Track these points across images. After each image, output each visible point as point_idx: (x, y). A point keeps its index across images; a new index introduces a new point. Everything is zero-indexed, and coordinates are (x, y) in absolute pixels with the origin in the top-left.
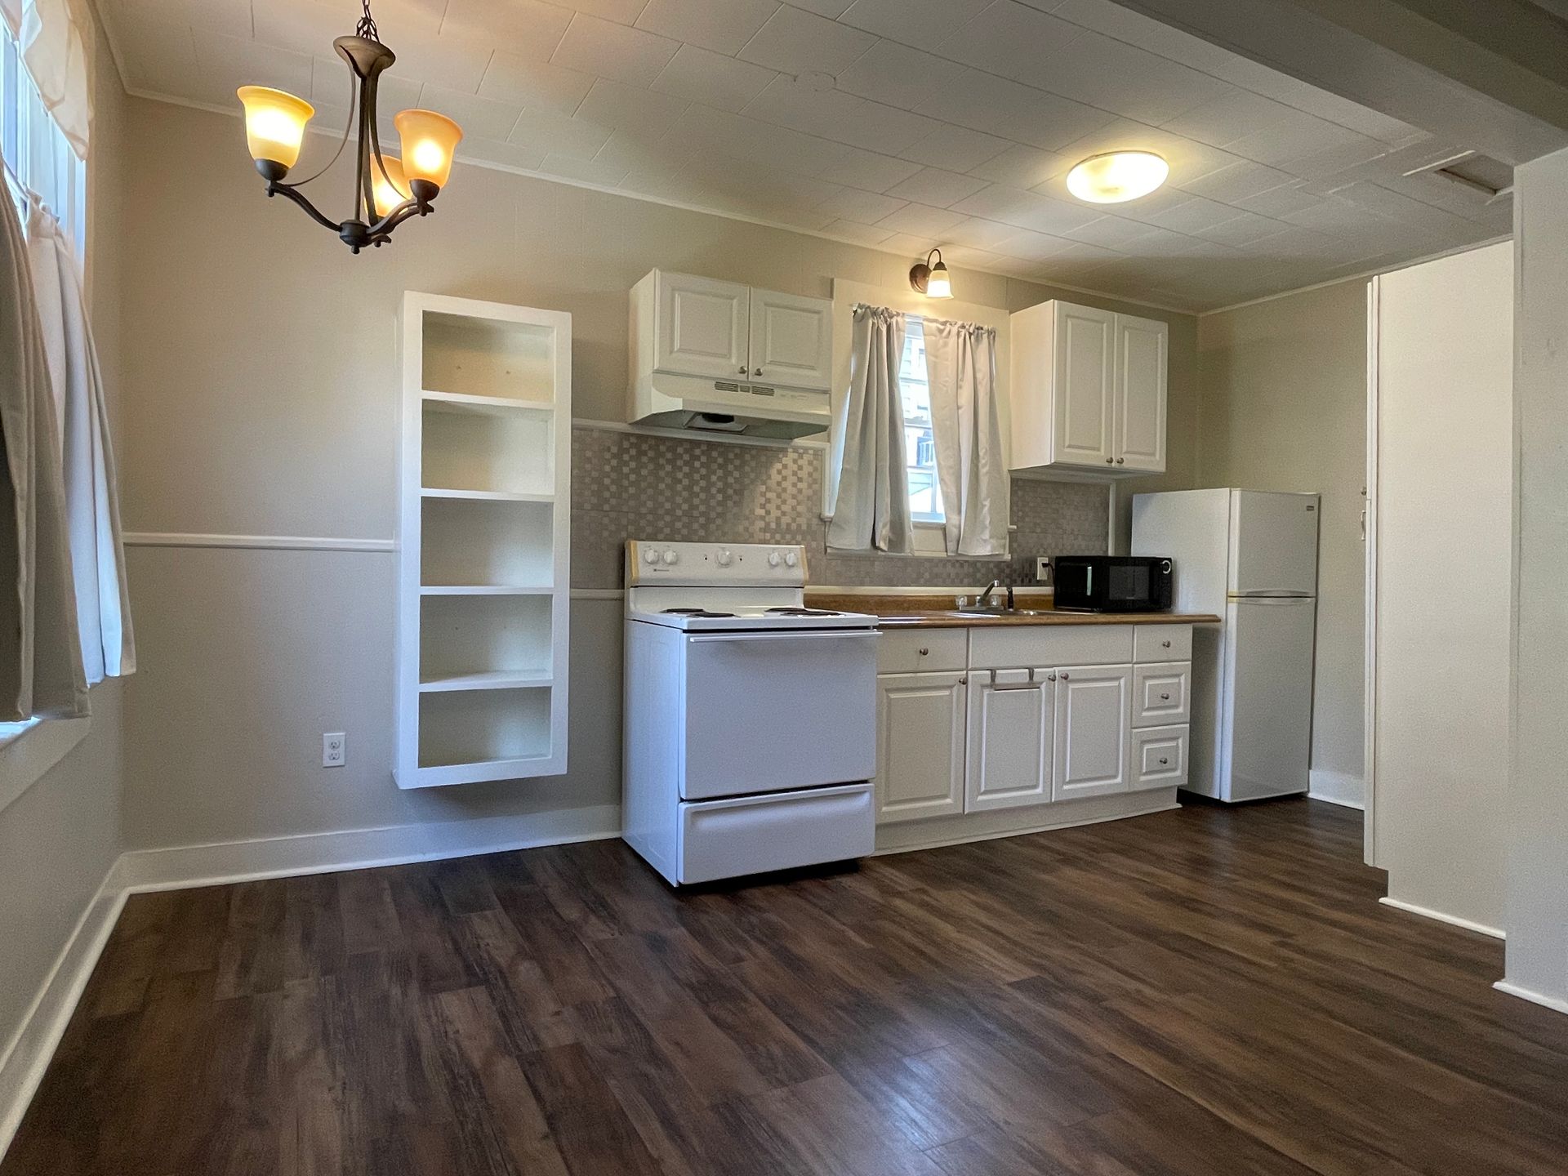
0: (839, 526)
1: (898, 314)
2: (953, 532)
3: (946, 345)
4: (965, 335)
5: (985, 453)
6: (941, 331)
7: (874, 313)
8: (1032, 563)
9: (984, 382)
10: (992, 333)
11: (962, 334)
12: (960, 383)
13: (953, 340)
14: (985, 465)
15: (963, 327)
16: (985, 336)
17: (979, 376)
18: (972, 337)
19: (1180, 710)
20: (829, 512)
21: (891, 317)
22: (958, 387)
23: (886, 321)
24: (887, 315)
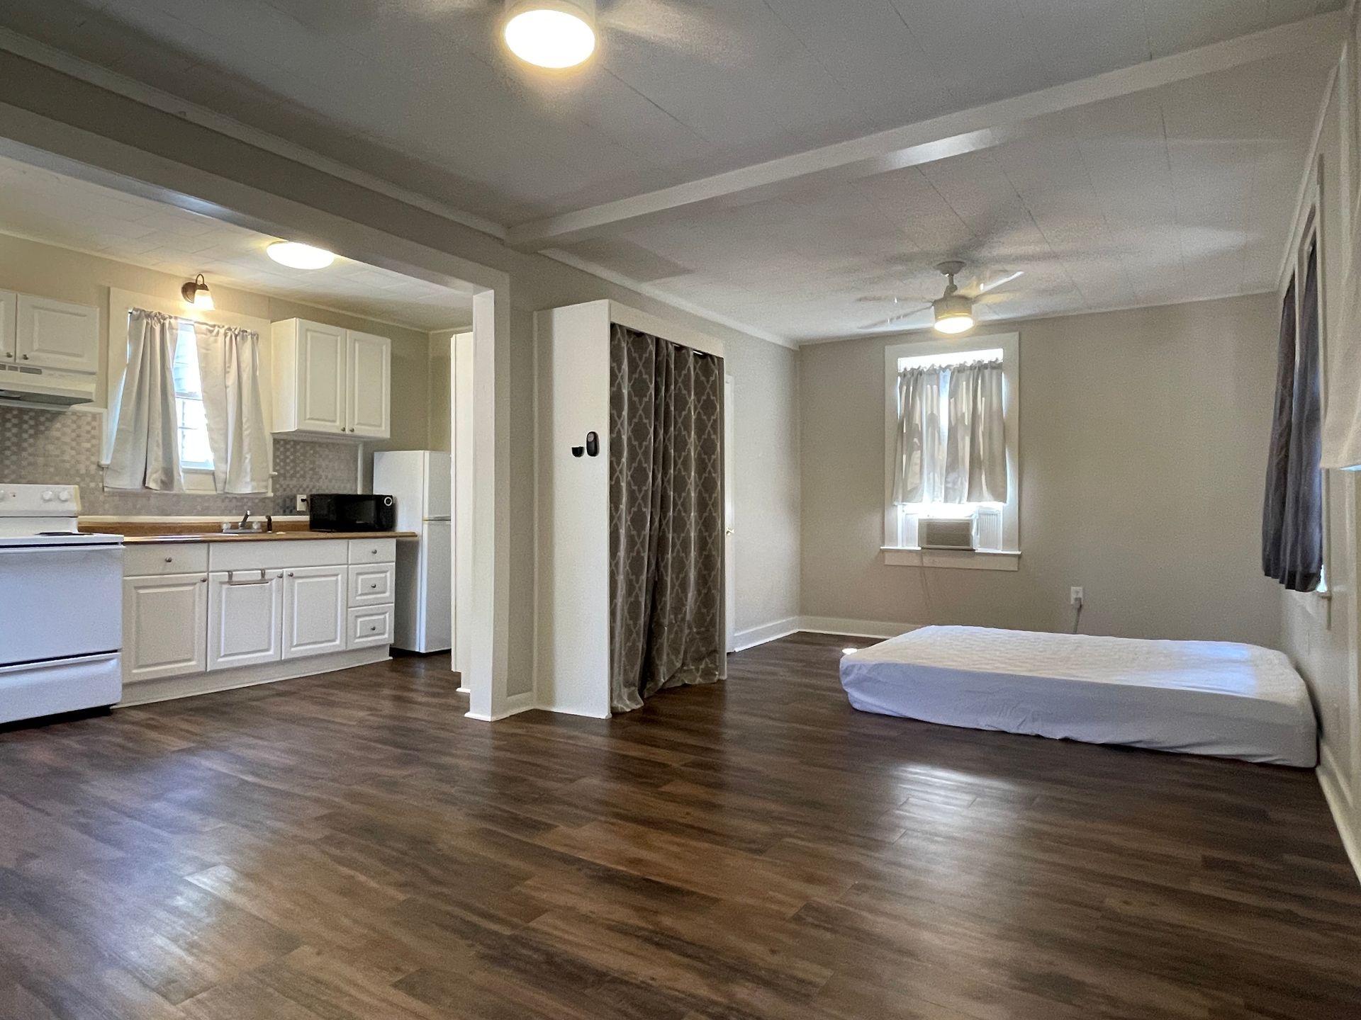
0: (116, 471)
1: (170, 317)
2: (221, 476)
3: (216, 341)
4: (231, 337)
5: (248, 420)
6: (211, 332)
7: (148, 316)
8: (294, 499)
9: (247, 370)
10: (255, 336)
11: (229, 334)
12: (228, 370)
13: (221, 338)
14: (246, 430)
15: (230, 329)
16: (249, 337)
17: (243, 365)
18: (238, 338)
19: (387, 594)
20: (106, 461)
21: (165, 319)
22: (226, 372)
23: (160, 322)
24: (161, 318)
